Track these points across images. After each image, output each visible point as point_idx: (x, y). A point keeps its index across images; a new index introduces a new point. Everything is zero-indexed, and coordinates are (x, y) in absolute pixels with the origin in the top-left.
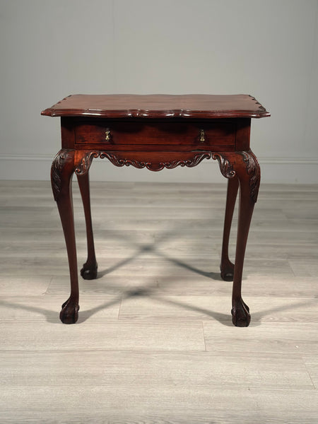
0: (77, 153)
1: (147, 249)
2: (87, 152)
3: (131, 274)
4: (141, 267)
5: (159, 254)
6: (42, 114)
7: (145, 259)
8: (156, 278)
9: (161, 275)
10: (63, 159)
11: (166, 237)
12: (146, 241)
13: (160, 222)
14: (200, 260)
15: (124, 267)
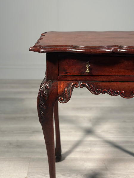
0: (60, 84)
1: (89, 132)
2: (68, 82)
3: (85, 156)
4: (89, 149)
5: (98, 137)
6: (30, 50)
7: (91, 141)
8: (103, 160)
9: (105, 157)
10: (48, 89)
11: (98, 121)
12: (87, 125)
13: (91, 109)
14: (127, 142)
15: (78, 149)
